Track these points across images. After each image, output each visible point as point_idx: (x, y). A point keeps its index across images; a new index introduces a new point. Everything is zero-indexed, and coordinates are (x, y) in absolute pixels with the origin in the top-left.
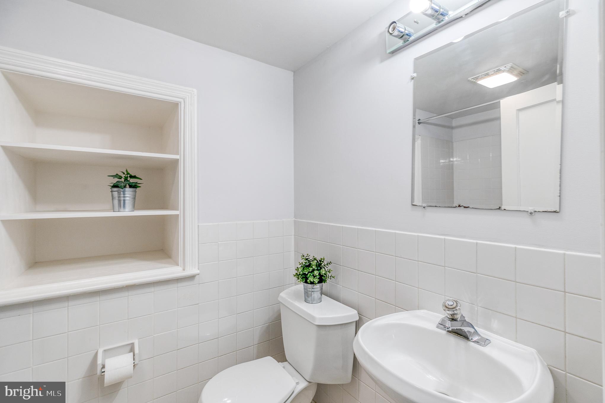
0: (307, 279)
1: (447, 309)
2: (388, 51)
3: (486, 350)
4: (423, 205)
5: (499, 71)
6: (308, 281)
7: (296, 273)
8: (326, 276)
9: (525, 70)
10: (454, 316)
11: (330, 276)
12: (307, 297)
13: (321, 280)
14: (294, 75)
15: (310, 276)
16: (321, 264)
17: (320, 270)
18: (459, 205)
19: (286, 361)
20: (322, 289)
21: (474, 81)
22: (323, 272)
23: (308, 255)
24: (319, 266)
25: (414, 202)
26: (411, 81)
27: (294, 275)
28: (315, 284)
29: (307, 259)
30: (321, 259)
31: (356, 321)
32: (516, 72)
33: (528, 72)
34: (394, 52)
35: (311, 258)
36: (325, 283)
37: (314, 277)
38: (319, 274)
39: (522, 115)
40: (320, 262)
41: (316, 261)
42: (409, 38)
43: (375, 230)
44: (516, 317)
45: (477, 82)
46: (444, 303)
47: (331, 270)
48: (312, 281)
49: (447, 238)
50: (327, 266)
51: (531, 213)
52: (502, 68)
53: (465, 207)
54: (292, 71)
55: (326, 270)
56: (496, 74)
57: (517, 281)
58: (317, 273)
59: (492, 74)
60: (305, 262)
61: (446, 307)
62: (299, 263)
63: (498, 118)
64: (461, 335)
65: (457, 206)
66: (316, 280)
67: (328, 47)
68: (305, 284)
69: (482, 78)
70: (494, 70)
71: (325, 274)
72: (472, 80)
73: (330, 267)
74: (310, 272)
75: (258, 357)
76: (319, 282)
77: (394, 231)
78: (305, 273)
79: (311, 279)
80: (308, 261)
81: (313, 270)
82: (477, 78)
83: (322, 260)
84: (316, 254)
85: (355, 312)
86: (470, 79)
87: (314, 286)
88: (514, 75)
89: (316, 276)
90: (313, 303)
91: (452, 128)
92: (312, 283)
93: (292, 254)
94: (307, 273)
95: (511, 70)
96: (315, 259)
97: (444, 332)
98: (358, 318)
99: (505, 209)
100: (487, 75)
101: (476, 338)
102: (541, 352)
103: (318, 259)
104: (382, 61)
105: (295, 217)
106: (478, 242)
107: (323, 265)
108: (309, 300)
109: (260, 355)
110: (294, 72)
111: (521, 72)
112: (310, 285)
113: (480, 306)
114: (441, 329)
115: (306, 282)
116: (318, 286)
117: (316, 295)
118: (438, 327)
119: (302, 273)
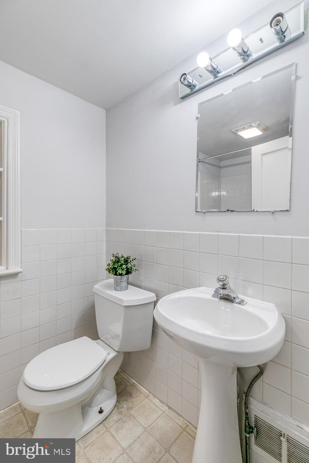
0: (116, 272)
1: (220, 281)
2: (180, 97)
3: (244, 307)
4: (204, 211)
5: (251, 126)
6: (117, 273)
7: (108, 268)
8: (132, 269)
9: (267, 128)
10: (224, 286)
11: (134, 269)
12: (117, 287)
13: (128, 272)
14: (106, 112)
15: (119, 269)
16: (128, 260)
17: (127, 264)
18: (228, 210)
19: (99, 339)
20: (128, 279)
21: (236, 132)
22: (129, 266)
23: (117, 254)
24: (126, 261)
25: (197, 209)
26: (196, 121)
27: (106, 269)
28: (123, 275)
29: (116, 257)
30: (128, 256)
31: (155, 301)
32: (261, 128)
33: (268, 129)
34: (184, 98)
35: (120, 256)
36: (130, 274)
37: (123, 270)
38: (127, 267)
39: (265, 158)
40: (127, 259)
41: (123, 258)
42: (194, 88)
43: (169, 232)
44: (263, 284)
45: (238, 133)
46: (218, 278)
47: (136, 264)
48: (121, 273)
49: (219, 233)
50: (132, 261)
51: (273, 212)
52: (253, 125)
53: (231, 211)
54: (105, 109)
55: (132, 265)
56: (250, 128)
57: (264, 259)
58: (124, 266)
59: (247, 128)
60: (115, 259)
61: (219, 280)
62: (110, 260)
63: (250, 162)
64: (229, 300)
65: (227, 210)
66: (124, 272)
67: (134, 91)
68: (115, 276)
69: (241, 131)
70: (248, 125)
71: (131, 268)
72: (235, 131)
73: (135, 262)
74: (119, 266)
75: (75, 338)
76: (126, 274)
77: (183, 232)
78: (115, 267)
79: (120, 271)
80: (118, 258)
81: (122, 265)
82: (237, 130)
83: (129, 258)
84: (124, 253)
85: (154, 294)
86: (233, 130)
87: (122, 277)
88: (260, 130)
89: (124, 269)
90: (121, 290)
91: (220, 167)
92: (121, 275)
93: (104, 255)
94: (116, 267)
95: (258, 127)
96: (123, 257)
97: (217, 299)
98: (156, 299)
99: (257, 211)
100: (244, 128)
101: (237, 301)
102: (277, 306)
103: (125, 256)
104: (175, 104)
105: (107, 226)
106: (240, 235)
107: (129, 261)
108: (118, 289)
109: (77, 336)
110: (106, 110)
111: (264, 128)
112: (119, 277)
113: (240, 279)
114: (215, 297)
115: (116, 274)
116: (125, 278)
117: (124, 284)
118: (213, 296)
119: (112, 267)
